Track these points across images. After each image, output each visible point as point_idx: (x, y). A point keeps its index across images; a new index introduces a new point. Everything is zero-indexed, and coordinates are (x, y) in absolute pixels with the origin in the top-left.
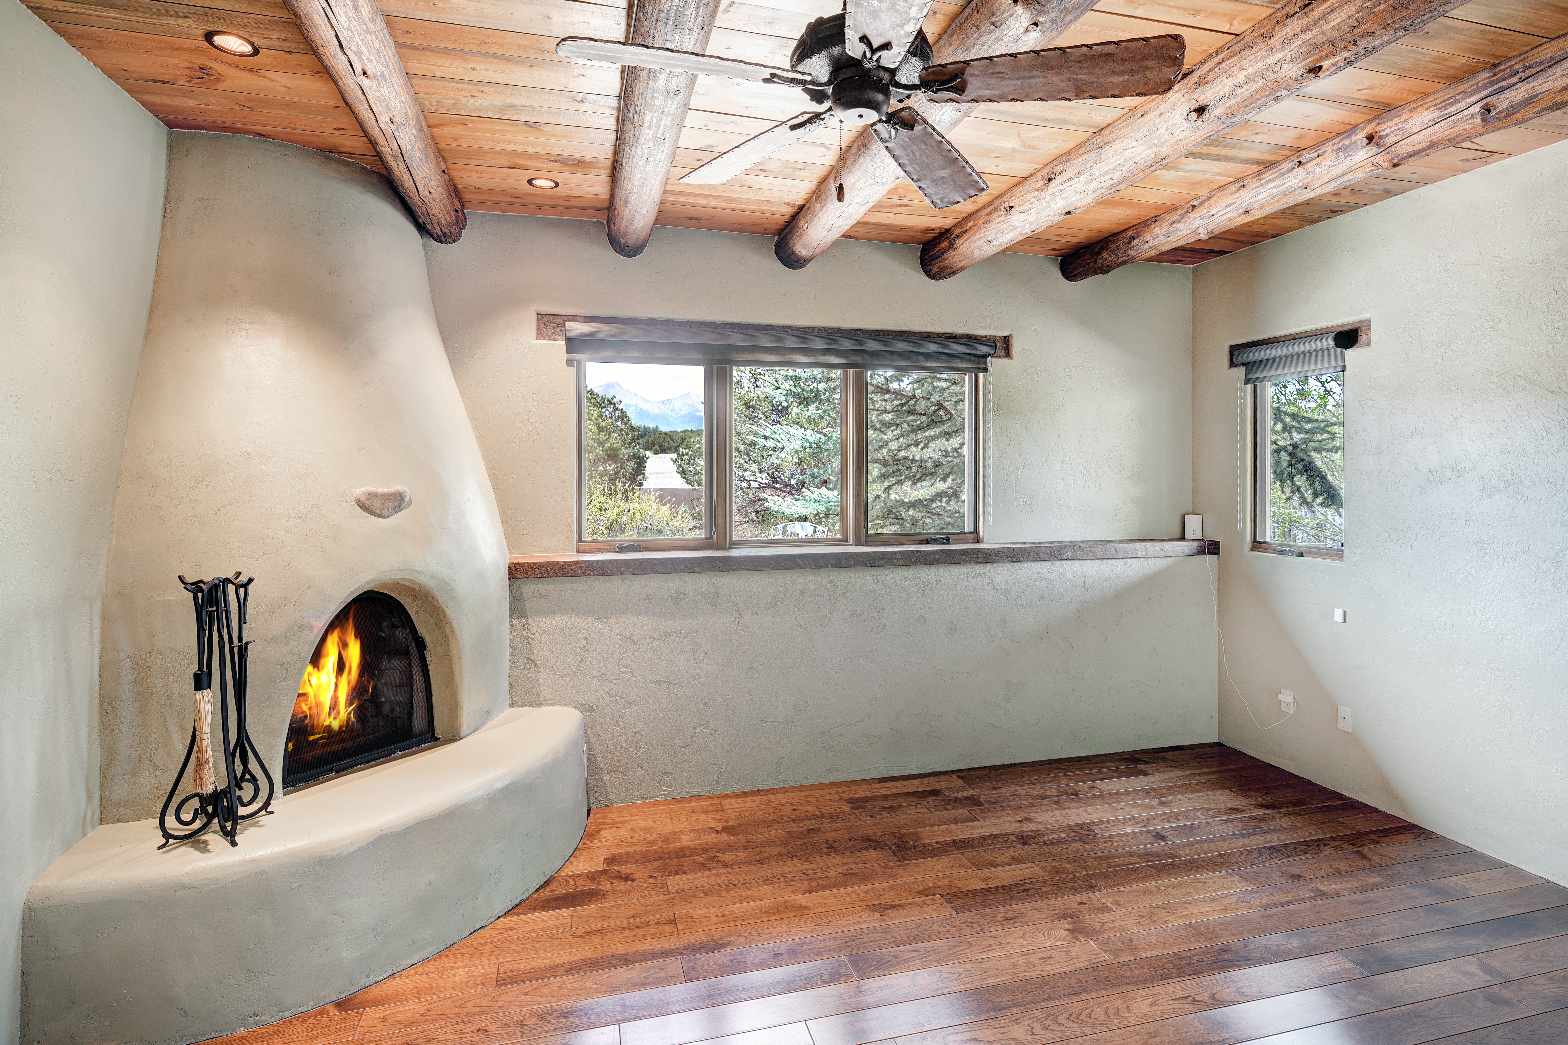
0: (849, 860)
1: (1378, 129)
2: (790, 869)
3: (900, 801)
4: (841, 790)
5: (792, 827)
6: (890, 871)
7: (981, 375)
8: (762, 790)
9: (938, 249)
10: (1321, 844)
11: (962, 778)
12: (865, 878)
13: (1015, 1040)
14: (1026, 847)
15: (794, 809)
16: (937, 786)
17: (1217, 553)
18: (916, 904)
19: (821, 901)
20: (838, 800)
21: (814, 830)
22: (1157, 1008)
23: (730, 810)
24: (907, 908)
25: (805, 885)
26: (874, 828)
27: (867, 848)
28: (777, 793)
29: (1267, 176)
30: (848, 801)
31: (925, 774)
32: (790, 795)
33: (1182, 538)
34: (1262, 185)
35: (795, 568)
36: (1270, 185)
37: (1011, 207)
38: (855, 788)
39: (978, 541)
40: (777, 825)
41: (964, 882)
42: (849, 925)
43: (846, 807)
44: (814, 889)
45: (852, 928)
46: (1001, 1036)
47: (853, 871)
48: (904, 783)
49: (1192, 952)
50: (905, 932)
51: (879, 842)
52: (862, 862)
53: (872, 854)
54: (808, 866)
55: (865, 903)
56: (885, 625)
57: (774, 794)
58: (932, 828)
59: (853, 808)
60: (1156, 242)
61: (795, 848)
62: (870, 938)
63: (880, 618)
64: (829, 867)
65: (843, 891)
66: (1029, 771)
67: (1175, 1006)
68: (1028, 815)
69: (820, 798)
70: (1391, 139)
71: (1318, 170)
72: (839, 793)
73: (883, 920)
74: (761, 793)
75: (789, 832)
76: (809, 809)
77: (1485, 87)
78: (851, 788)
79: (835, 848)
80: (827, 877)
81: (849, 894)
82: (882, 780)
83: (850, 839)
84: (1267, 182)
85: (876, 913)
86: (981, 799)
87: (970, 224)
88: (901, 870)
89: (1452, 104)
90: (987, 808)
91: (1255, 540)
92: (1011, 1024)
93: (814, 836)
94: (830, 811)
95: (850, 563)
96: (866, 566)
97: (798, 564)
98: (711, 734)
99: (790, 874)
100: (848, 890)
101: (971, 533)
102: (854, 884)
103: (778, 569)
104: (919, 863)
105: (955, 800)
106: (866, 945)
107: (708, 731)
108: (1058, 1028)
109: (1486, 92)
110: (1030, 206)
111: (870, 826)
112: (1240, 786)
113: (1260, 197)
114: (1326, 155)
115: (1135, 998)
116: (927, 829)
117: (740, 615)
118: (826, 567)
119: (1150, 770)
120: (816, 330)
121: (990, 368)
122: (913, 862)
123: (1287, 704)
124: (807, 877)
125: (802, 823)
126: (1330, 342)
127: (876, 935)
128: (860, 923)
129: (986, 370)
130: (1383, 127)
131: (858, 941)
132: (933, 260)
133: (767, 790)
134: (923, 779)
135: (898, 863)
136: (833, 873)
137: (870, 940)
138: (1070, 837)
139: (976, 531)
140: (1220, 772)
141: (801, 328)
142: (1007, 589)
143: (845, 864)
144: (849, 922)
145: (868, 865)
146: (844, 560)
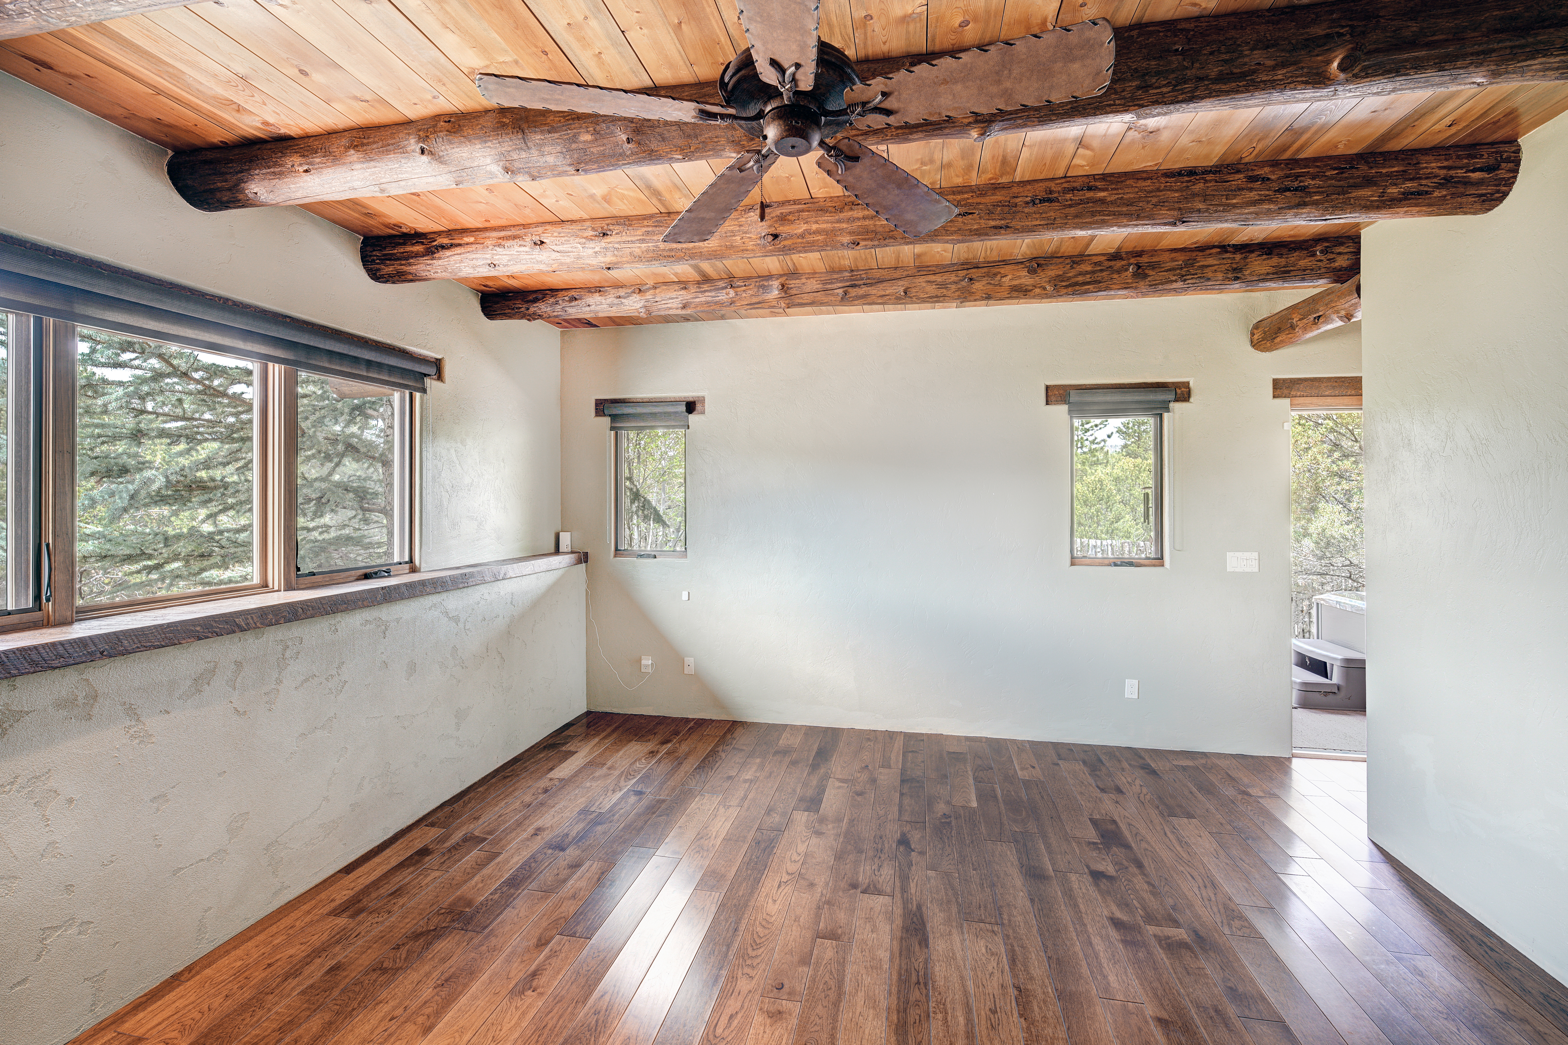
0: (427, 968)
1: (787, 282)
2: (368, 1027)
3: (397, 879)
4: (306, 907)
5: (298, 985)
6: (484, 948)
7: (417, 395)
8: (181, 973)
9: (402, 250)
10: (713, 753)
11: (432, 825)
12: (470, 973)
13: (750, 991)
14: (568, 851)
15: (269, 965)
16: (418, 845)
17: (586, 562)
18: (548, 958)
19: (455, 1028)
20: (318, 921)
21: (335, 969)
22: (778, 902)
23: (155, 1031)
24: (548, 966)
25: (410, 1028)
26: (407, 920)
27: (429, 944)
28: (214, 962)
29: (705, 287)
30: (336, 912)
31: (389, 839)
32: (239, 952)
33: (557, 551)
34: (701, 292)
35: (234, 632)
36: (707, 294)
37: (542, 242)
38: (323, 896)
39: (414, 570)
40: (271, 997)
41: (561, 910)
42: (517, 1024)
43: (342, 921)
44: (428, 1024)
45: (524, 1024)
46: (741, 998)
47: (447, 975)
48: (377, 860)
49: (748, 855)
50: (574, 986)
51: (433, 930)
52: (444, 960)
53: (442, 946)
54: (385, 1008)
55: (504, 992)
56: (346, 682)
57: (209, 965)
58: (468, 884)
59: (353, 916)
60: (598, 308)
61: (339, 1002)
62: (552, 1018)
63: (339, 675)
64: (414, 990)
65: (463, 1000)
66: (487, 790)
67: (783, 894)
68: (535, 825)
69: (291, 932)
70: (793, 292)
71: (744, 295)
72: (309, 912)
73: (542, 994)
74: (182, 978)
75: (303, 993)
76: (292, 951)
77: (847, 281)
78: (318, 898)
79: (392, 969)
80: (425, 1003)
81: (475, 998)
82: (349, 869)
83: (397, 948)
84: (705, 291)
85: (526, 993)
86: (477, 834)
87: (467, 239)
88: (493, 941)
89: (830, 283)
90: (494, 839)
91: (616, 549)
92: (734, 984)
93: (345, 974)
94: (325, 937)
95: (309, 613)
96: (328, 614)
97: (239, 626)
98: (79, 933)
99: (376, 1033)
100: (468, 995)
101: (406, 563)
102: (466, 986)
103: (208, 637)
104: (501, 922)
105: (455, 847)
106: (558, 1026)
107: (73, 931)
108: (758, 960)
109: (848, 284)
110: (570, 249)
111: (400, 922)
112: (636, 735)
113: (698, 300)
114: (751, 287)
115: (763, 906)
116: (465, 887)
117: (138, 720)
118: (277, 623)
119: (572, 749)
120: (230, 303)
121: (428, 390)
122: (496, 923)
123: (647, 666)
124: (402, 1019)
125: (307, 971)
126: (683, 408)
127: (555, 1011)
128: (524, 1014)
129: (424, 391)
130: (791, 282)
131: (546, 1031)
132: (390, 260)
133: (189, 969)
134: (394, 846)
135: (480, 937)
136: (427, 992)
137: (555, 1020)
138: (587, 825)
139: (411, 561)
140: (613, 731)
141: (207, 294)
142: (458, 616)
143: (428, 975)
144: (513, 1022)
145: (454, 958)
146: (300, 610)
